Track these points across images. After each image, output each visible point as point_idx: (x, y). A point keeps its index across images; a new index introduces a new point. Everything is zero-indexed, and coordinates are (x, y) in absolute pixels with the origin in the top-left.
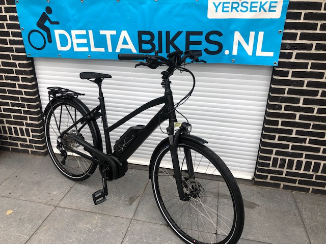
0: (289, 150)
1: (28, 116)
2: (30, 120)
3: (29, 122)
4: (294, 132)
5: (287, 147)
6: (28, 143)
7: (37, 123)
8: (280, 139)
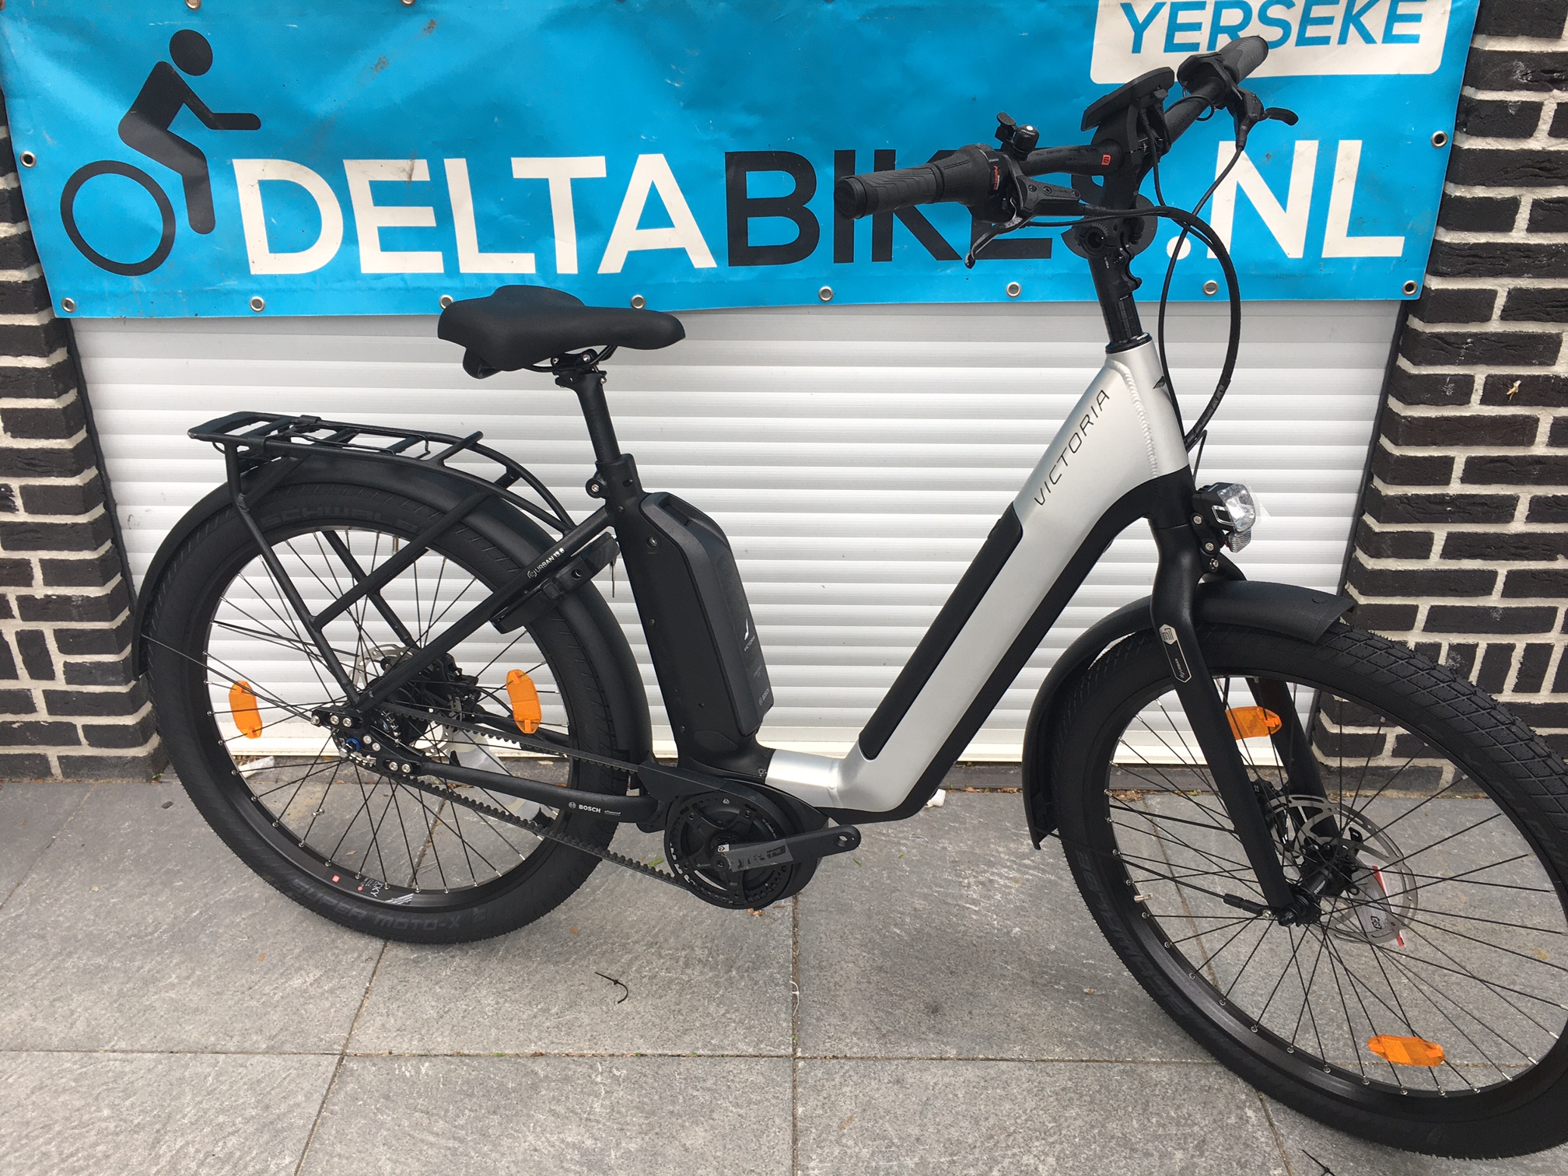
0: (1495, 600)
1: (35, 557)
2: (48, 582)
3: (39, 589)
4: (1522, 509)
5: (1482, 583)
6: (42, 715)
7: (94, 592)
8: (1456, 547)
